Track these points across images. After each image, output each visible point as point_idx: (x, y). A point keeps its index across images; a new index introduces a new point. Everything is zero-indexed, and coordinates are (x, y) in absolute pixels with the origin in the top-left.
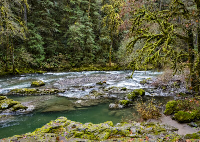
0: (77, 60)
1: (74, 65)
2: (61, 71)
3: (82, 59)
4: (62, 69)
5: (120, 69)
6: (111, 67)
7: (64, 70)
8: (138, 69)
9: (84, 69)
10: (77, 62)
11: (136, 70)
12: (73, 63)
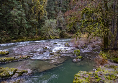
0: (15, 34)
1: (13, 38)
2: (4, 43)
3: (19, 34)
4: (5, 41)
5: (42, 39)
6: (36, 38)
7: (6, 41)
8: (52, 38)
9: (21, 40)
10: (16, 36)
11: (52, 39)
12: (12, 36)
